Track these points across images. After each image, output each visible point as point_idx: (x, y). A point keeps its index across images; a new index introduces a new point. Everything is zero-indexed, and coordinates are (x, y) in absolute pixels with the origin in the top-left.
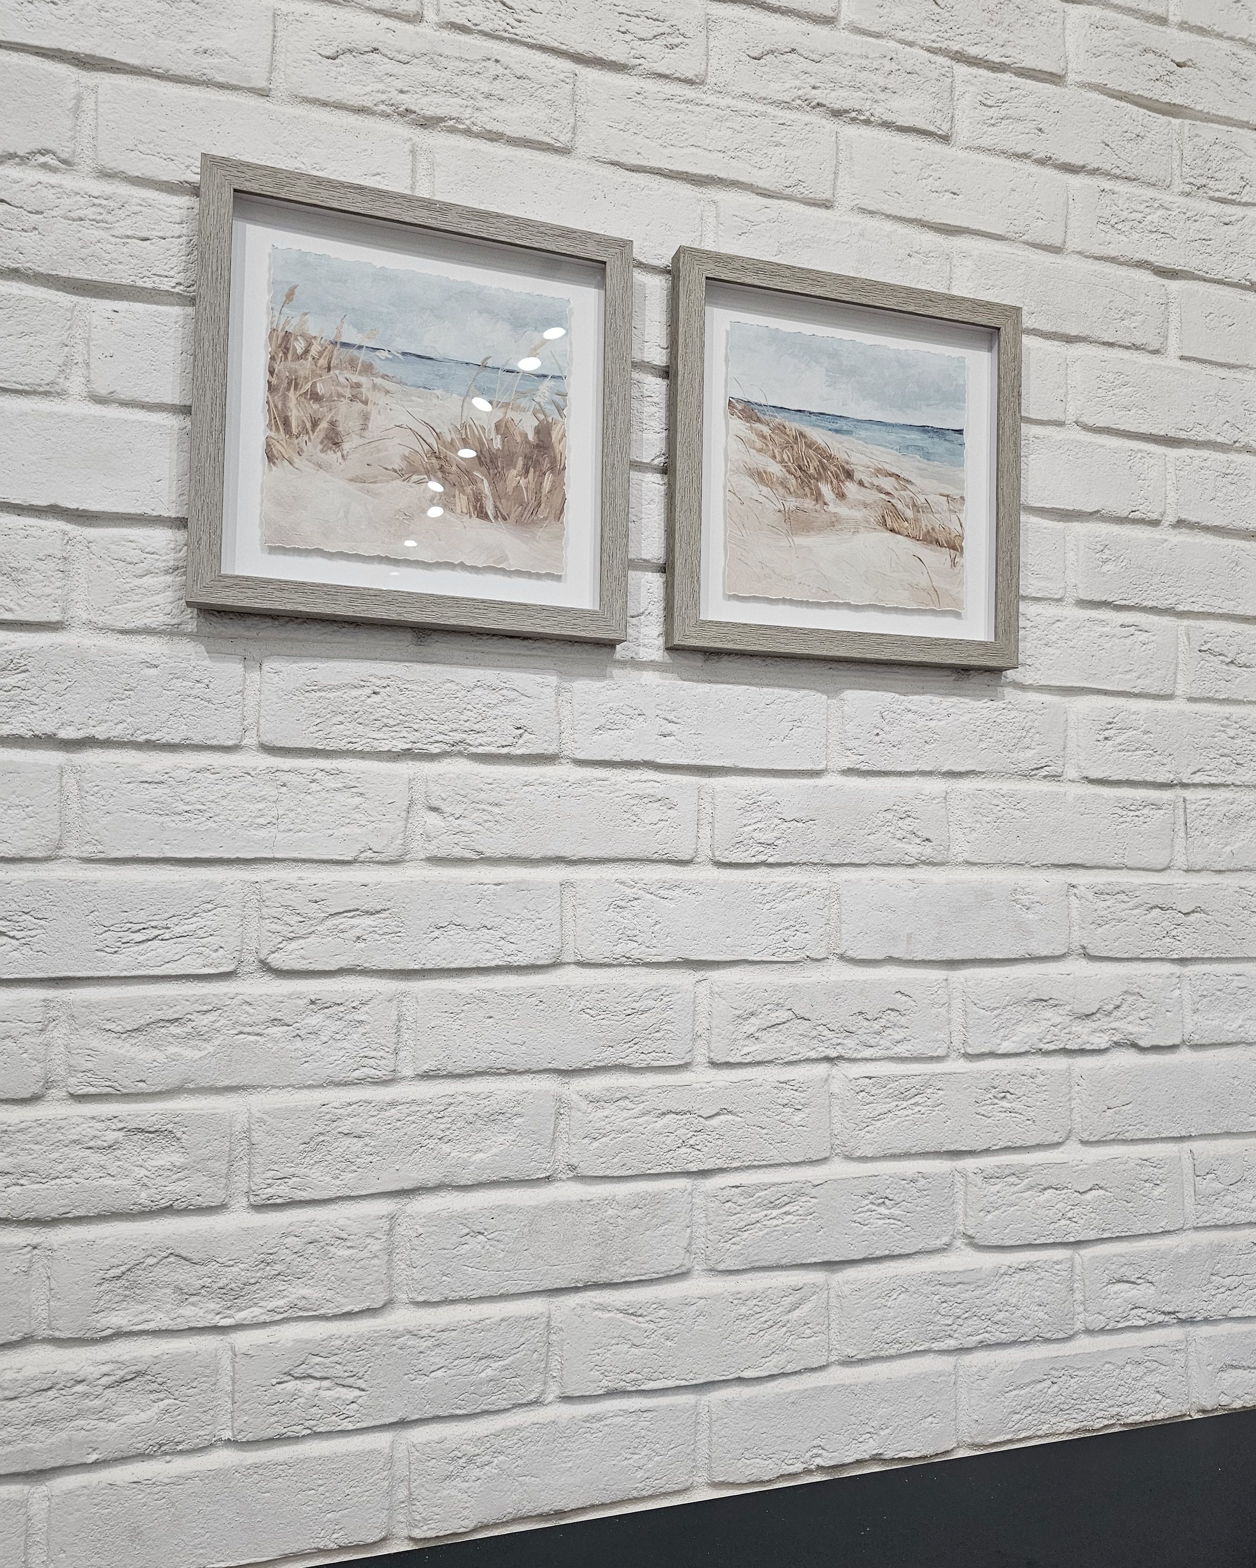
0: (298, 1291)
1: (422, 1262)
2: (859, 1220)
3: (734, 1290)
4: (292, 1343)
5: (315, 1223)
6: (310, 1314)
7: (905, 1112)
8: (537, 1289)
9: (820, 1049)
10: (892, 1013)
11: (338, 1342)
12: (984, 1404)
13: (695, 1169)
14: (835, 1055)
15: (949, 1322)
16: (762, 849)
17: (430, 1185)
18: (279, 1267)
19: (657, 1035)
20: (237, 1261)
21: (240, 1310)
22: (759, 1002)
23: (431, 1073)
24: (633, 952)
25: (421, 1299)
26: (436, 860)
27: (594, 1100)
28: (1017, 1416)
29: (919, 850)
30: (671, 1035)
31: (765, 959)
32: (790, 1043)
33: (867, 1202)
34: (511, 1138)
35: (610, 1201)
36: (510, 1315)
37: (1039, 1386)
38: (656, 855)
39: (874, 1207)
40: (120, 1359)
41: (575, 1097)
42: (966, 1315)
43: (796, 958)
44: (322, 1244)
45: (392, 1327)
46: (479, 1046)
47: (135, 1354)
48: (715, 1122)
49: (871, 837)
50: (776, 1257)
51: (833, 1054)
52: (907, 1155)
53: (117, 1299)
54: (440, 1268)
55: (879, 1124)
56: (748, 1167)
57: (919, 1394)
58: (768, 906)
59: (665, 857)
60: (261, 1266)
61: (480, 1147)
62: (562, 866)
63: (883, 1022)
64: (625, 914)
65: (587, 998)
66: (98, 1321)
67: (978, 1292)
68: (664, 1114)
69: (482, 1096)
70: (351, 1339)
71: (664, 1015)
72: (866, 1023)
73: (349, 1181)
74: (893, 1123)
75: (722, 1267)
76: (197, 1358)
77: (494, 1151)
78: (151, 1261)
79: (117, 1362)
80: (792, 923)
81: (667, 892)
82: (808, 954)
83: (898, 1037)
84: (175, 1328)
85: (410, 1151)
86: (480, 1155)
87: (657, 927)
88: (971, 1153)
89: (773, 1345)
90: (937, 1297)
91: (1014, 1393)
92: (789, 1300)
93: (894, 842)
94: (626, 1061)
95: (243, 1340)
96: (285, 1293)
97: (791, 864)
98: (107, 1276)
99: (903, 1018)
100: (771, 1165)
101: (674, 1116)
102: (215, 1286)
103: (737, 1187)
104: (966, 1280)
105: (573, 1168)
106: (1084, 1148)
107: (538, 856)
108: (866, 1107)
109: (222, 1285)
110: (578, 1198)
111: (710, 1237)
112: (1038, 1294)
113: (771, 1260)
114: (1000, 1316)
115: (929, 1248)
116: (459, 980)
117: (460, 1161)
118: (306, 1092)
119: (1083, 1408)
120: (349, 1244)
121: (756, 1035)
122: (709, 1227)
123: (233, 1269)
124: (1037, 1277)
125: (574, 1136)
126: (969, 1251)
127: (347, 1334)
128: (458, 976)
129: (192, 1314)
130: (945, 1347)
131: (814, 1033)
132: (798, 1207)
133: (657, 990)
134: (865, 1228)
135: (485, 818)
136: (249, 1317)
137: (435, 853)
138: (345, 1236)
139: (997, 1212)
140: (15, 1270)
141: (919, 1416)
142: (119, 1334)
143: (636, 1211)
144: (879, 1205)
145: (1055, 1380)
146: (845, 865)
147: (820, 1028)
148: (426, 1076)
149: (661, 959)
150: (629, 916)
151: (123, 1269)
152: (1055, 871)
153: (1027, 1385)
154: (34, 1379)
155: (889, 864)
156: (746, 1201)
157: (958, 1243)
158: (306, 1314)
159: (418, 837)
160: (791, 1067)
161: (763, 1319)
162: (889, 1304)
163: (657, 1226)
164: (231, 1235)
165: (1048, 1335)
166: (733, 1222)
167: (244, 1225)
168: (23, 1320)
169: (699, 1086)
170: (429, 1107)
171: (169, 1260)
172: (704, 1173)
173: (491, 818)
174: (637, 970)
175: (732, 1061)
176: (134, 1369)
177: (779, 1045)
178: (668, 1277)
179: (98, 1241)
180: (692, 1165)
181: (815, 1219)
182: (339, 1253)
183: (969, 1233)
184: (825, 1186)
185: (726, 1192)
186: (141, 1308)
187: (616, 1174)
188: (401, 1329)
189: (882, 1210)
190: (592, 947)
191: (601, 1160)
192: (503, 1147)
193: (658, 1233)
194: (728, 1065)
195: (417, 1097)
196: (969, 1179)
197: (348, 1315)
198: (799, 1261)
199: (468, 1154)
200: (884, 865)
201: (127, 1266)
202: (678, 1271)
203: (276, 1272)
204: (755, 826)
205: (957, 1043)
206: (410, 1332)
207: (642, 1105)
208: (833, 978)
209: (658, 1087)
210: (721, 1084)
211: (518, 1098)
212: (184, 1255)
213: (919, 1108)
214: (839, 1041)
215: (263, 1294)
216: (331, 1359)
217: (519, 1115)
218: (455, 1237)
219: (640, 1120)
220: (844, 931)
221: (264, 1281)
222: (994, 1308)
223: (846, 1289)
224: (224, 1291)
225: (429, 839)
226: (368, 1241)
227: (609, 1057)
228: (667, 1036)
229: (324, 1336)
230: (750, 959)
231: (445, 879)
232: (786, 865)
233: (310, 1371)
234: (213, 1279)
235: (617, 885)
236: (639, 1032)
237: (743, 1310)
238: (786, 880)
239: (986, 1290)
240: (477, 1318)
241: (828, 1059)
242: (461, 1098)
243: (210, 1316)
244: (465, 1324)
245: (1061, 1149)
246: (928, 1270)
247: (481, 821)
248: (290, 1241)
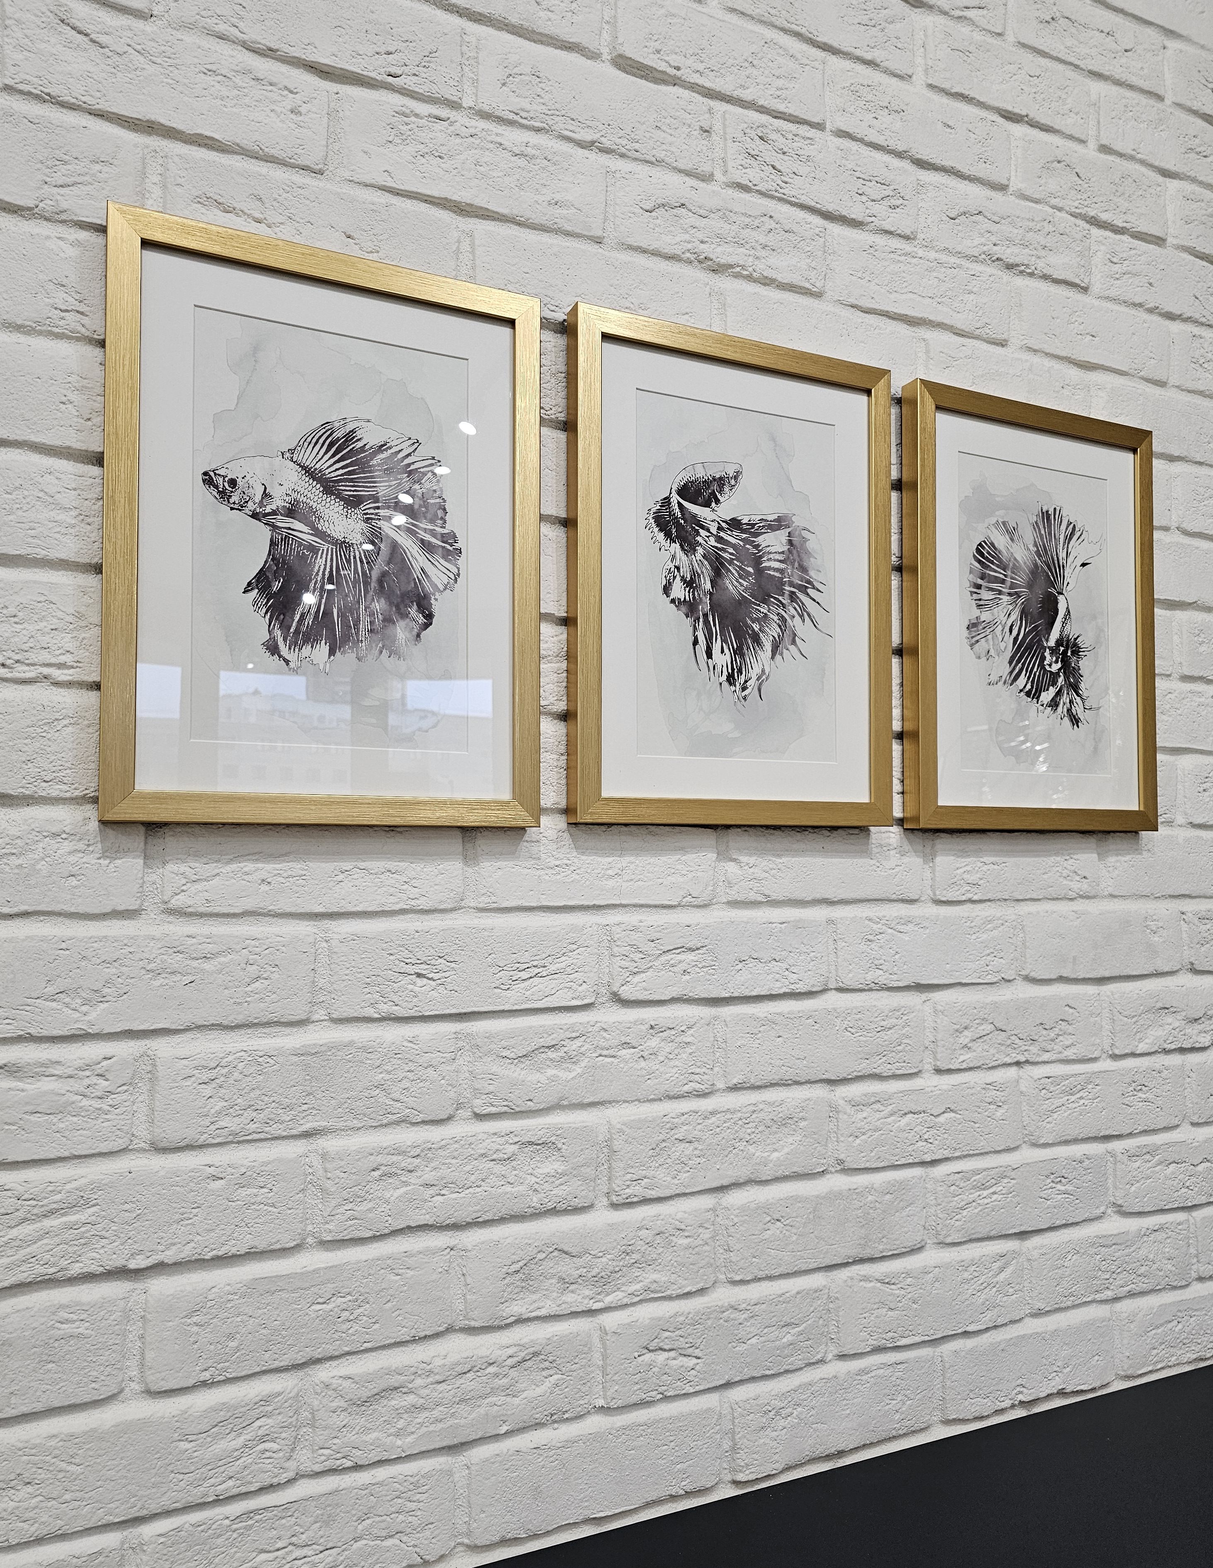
0: (650, 1276)
1: (738, 1246)
2: (1044, 1196)
3: (959, 1259)
4: (648, 1321)
5: (661, 1217)
6: (660, 1295)
7: (1074, 1105)
8: (821, 1266)
9: (1014, 1055)
10: (1063, 1023)
11: (682, 1319)
12: (1133, 1342)
13: (929, 1160)
14: (1024, 1059)
15: (1108, 1277)
16: (969, 888)
17: (742, 1181)
18: (636, 1256)
19: (898, 1048)
20: (605, 1253)
21: (608, 1294)
22: (971, 1018)
23: (739, 1086)
24: (880, 979)
25: (738, 1278)
26: (734, 904)
27: (855, 1104)
28: (1155, 1351)
29: (1079, 886)
30: (909, 1047)
31: (974, 981)
32: (992, 1051)
33: (1049, 1181)
34: (799, 1138)
35: (870, 1189)
36: (802, 1288)
37: (1170, 1326)
38: (894, 896)
39: (1054, 1185)
40: (522, 1342)
41: (841, 1102)
42: (1119, 1270)
43: (995, 980)
44: (667, 1235)
45: (720, 1304)
46: (773, 1062)
47: (532, 1337)
48: (941, 1119)
49: (1045, 876)
50: (987, 1230)
51: (1023, 1059)
52: (1076, 1141)
53: (516, 1290)
54: (751, 1251)
55: (1055, 1116)
56: (965, 1156)
57: (1089, 1337)
58: (974, 937)
59: (900, 897)
60: (623, 1256)
61: (775, 1146)
62: (824, 906)
63: (1056, 1031)
64: (873, 946)
65: (849, 1019)
66: (503, 1311)
67: (1127, 1251)
68: (906, 1114)
69: (776, 1104)
70: (691, 1316)
71: (904, 1031)
72: (1045, 1032)
73: (684, 1180)
74: (1066, 1114)
75: (949, 1240)
76: (578, 1338)
77: (786, 1150)
78: (541, 1256)
79: (519, 1345)
80: (992, 950)
81: (903, 927)
82: (1003, 975)
83: (1068, 1043)
84: (561, 1313)
85: (726, 1153)
86: (776, 1155)
87: (897, 957)
88: (1119, 1137)
89: (988, 1303)
90: (1099, 1257)
91: (1154, 1332)
92: (998, 1264)
93: (1061, 879)
94: (877, 1071)
95: (610, 1320)
96: (640, 1278)
97: (989, 900)
98: (510, 1271)
99: (1070, 1027)
100: (982, 1154)
101: (912, 1115)
102: (589, 1275)
103: (959, 1173)
104: (1119, 1242)
105: (841, 1162)
106: (1193, 1129)
107: (810, 899)
108: (1047, 1102)
109: (595, 1274)
110: (847, 1187)
111: (940, 1216)
112: (1167, 1250)
113: (983, 1233)
114: (1143, 1270)
115: (1092, 1216)
116: (754, 1005)
117: (763, 1160)
118: (647, 1104)
119: (1199, 1341)
120: (687, 1234)
121: (969, 1045)
122: (939, 1207)
123: (604, 1260)
124: (1166, 1236)
125: (842, 1135)
126: (1116, 1217)
127: (687, 1311)
128: (754, 1002)
129: (573, 1300)
130: (1105, 1298)
131: (1009, 1042)
132: (1001, 1188)
133: (898, 1010)
134: (1049, 1202)
135: (771, 866)
136: (615, 1302)
137: (735, 897)
138: (683, 1227)
139: (1138, 1185)
140: (440, 1270)
141: (1090, 1356)
142: (521, 1321)
143: (888, 1197)
144: (1057, 1183)
145: (1180, 1320)
146: (1026, 900)
147: (1013, 1038)
148: (735, 1088)
149: (901, 984)
150: (876, 948)
151: (521, 1264)
152: (1169, 900)
153: (1162, 1325)
154: (458, 1364)
155: (1057, 899)
156: (965, 1184)
157: (1109, 1211)
158: (656, 1295)
159: (721, 884)
160: (992, 1071)
161: (980, 1282)
162: (1066, 1264)
163: (902, 1209)
164: (600, 1231)
165: (1175, 1284)
166: (957, 1202)
167: (610, 1222)
168: (448, 1313)
169: (929, 1089)
170: (739, 1115)
171: (554, 1254)
172: (934, 1163)
173: (775, 867)
174: (881, 994)
175: (953, 1068)
176: (531, 1350)
177: (985, 1053)
178: (912, 1250)
179: (502, 1241)
180: (926, 1156)
181: (1014, 1197)
182: (680, 1242)
183: (1119, 1203)
184: (1021, 1169)
185: (952, 1178)
186: (534, 1297)
187: (873, 1166)
188: (726, 1304)
189: (1059, 1187)
190: (850, 975)
191: (862, 1154)
192: (793, 1147)
193: (904, 1214)
194: (949, 1071)
195: (731, 1106)
196: (1118, 1159)
197: (688, 1295)
198: (1004, 1233)
199: (766, 1154)
200: (1053, 899)
201: (524, 1262)
202: (919, 1246)
203: (634, 1261)
204: (965, 869)
205: (1107, 1047)
206: (732, 1307)
207: (890, 1107)
208: (1021, 995)
209: (901, 1092)
210: (945, 1087)
211: (802, 1104)
212: (566, 1249)
213: (1082, 1102)
214: (1026, 1048)
215: (624, 1280)
216: (677, 1333)
217: (802, 1119)
218: (761, 1224)
219: (889, 1120)
220: (1028, 956)
221: (624, 1269)
222: (1138, 1264)
223: (1035, 1254)
224: (596, 1279)
225: (730, 885)
226: (701, 1230)
227: (864, 1067)
228: (907, 1049)
229: (672, 1313)
230: (964, 981)
231: (745, 920)
232: (985, 901)
233: (661, 1344)
234: (587, 1269)
235: (867, 922)
236: (887, 1046)
237: (966, 1275)
238: (987, 914)
239: (1133, 1249)
240: (780, 1292)
241: (1018, 1064)
242: (761, 1106)
243: (586, 1301)
244: (771, 1298)
245: (1178, 1130)
246: (1093, 1235)
247: (768, 869)
248: (643, 1233)
